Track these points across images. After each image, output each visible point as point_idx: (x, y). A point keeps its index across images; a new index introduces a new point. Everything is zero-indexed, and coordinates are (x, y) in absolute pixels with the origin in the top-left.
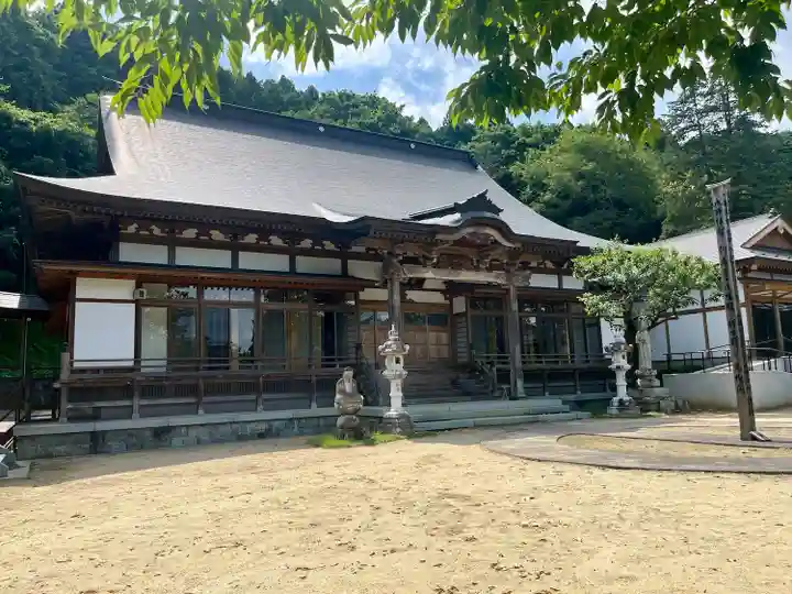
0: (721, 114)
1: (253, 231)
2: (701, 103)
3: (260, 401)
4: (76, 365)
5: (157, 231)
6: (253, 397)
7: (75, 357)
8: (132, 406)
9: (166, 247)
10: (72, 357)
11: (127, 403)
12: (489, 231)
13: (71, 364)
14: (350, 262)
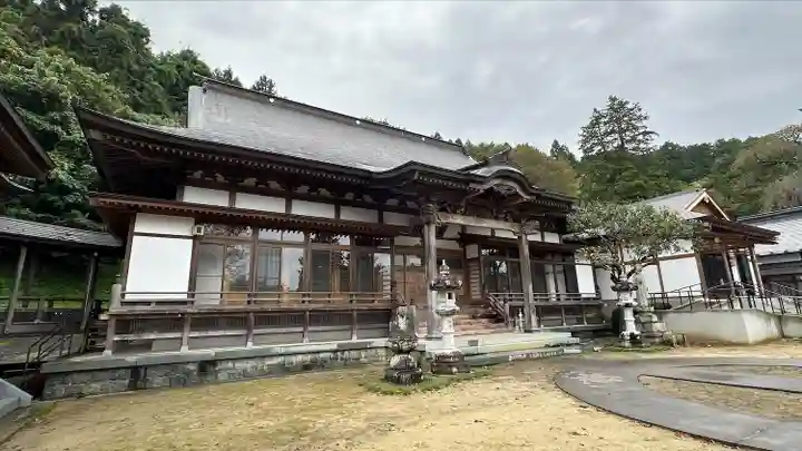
0: (617, 136)
1: (305, 183)
2: (603, 129)
3: (306, 334)
4: (128, 297)
5: (220, 178)
6: (301, 329)
7: (128, 290)
8: (182, 339)
9: (227, 193)
10: (124, 289)
11: (178, 335)
12: (511, 184)
13: (123, 296)
14: (386, 214)
